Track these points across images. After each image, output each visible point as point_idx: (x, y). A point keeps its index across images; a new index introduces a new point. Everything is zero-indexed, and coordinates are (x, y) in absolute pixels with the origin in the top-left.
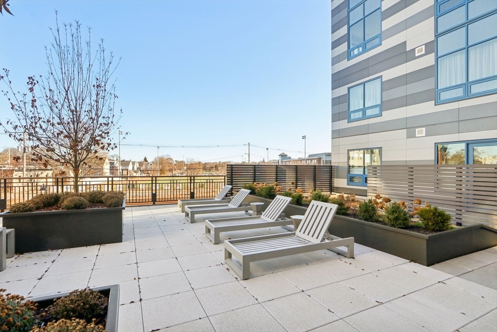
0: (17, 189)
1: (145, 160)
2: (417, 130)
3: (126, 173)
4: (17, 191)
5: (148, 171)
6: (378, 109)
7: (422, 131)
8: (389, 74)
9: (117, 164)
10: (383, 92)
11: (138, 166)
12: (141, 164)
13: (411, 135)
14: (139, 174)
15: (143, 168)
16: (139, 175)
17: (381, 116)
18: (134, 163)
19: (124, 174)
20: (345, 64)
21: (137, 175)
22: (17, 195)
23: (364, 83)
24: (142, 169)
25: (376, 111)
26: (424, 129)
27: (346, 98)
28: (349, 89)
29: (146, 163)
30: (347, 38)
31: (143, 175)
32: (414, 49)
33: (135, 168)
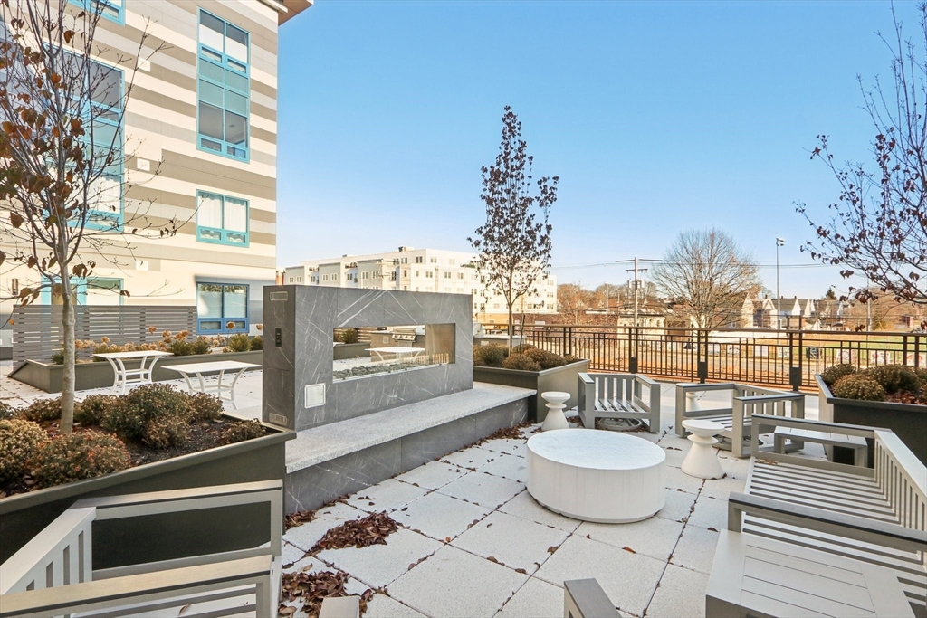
0: (622, 342)
1: (830, 294)
3: (798, 324)
4: (622, 347)
5: (840, 319)
9: (768, 306)
11: (813, 310)
12: (820, 305)
14: (817, 327)
15: (826, 312)
16: (820, 329)
18: (803, 304)
19: (791, 324)
21: (815, 329)
22: (622, 352)
24: (823, 314)
29: (832, 302)
31: (829, 329)
33: (807, 314)
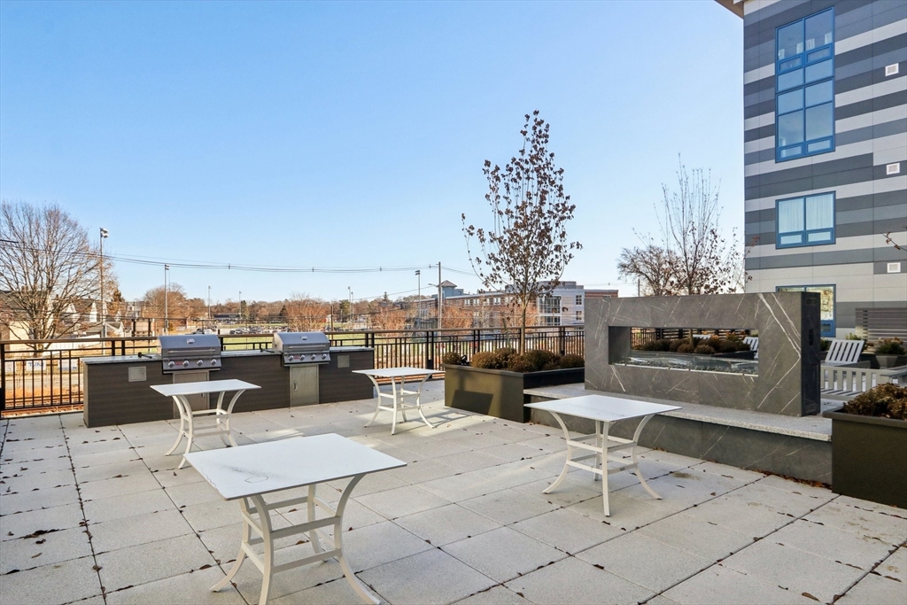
2: (889, 264)
6: (829, 234)
7: (896, 266)
8: (846, 191)
10: (837, 213)
13: (880, 269)
17: (835, 243)
20: (769, 167)
23: (805, 197)
25: (827, 236)
26: (899, 264)
27: (772, 215)
28: (777, 201)
30: (772, 130)
32: (885, 166)
